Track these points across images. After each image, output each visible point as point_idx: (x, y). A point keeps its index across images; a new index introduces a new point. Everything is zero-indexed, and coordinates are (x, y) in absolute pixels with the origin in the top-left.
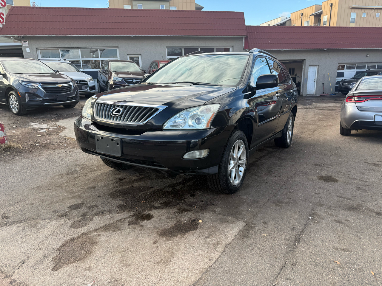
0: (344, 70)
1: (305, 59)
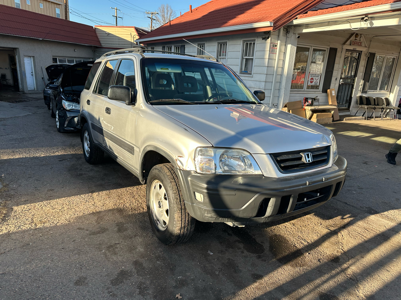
0: (57, 63)
1: (18, 47)
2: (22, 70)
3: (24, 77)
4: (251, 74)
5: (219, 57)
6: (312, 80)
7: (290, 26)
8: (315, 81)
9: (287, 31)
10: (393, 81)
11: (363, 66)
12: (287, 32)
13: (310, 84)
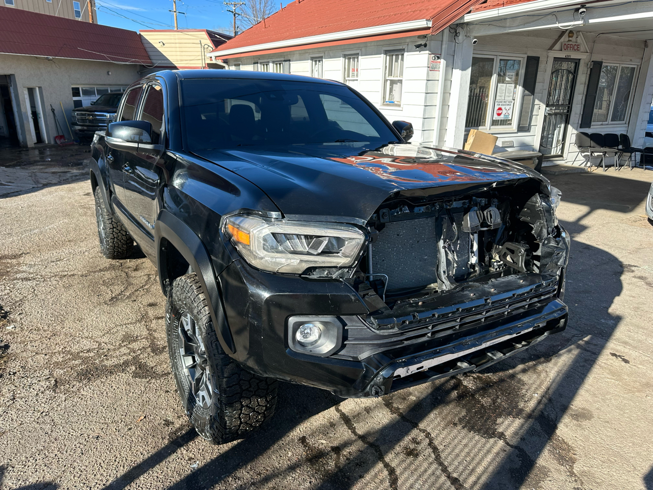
0: (79, 96)
1: (13, 73)
2: (22, 110)
3: (25, 122)
4: (399, 106)
5: (347, 79)
6: (500, 112)
7: (460, 24)
8: (505, 112)
9: (456, 33)
10: (632, 105)
11: (582, 84)
12: (456, 35)
13: (496, 117)
